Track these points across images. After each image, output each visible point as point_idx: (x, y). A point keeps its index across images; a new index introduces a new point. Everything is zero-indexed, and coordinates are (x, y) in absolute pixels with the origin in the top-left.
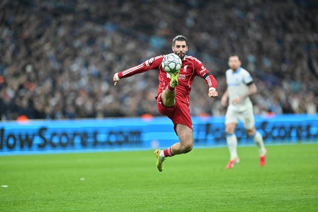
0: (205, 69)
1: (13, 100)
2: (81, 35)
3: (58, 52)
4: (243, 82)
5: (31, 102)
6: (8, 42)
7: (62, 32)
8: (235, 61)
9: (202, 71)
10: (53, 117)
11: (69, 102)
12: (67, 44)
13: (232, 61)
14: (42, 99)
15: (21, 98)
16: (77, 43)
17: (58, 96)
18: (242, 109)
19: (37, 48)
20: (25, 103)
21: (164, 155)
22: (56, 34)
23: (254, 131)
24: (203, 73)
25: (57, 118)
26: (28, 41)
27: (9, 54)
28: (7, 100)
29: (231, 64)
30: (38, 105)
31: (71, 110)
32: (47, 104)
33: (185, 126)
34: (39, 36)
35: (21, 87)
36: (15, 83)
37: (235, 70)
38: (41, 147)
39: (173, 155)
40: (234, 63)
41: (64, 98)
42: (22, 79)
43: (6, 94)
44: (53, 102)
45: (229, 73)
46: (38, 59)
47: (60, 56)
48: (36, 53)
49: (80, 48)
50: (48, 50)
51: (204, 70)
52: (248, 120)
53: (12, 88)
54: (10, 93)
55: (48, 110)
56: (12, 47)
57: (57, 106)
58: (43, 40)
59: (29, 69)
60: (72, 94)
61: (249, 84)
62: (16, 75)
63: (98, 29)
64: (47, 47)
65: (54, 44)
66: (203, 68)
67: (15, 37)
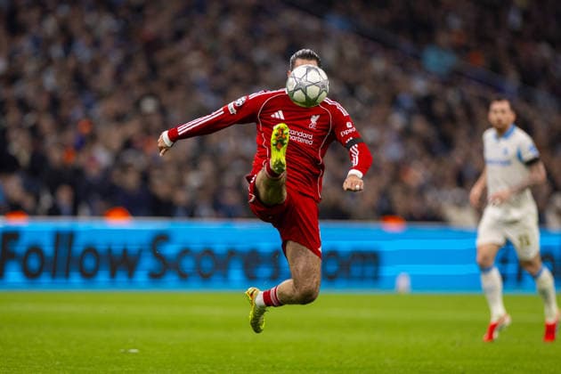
0: (354, 129)
1: (107, 172)
2: (271, 36)
3: (217, 71)
4: (519, 156)
5: (145, 177)
6: (108, 44)
7: (230, 28)
8: (503, 111)
9: (346, 133)
10: (191, 212)
11: (229, 180)
12: (239, 56)
13: (496, 112)
14: (171, 173)
15: (125, 168)
16: (261, 55)
17: (207, 167)
18: (515, 214)
19: (171, 62)
20: (131, 181)
21: (263, 303)
22: (214, 32)
23: (539, 264)
24: (347, 137)
25: (200, 216)
26: (153, 46)
27: (107, 72)
28: (93, 172)
29: (493, 117)
30: (161, 187)
31: (231, 198)
32: (181, 184)
33: (305, 248)
34: (179, 35)
35: (128, 144)
36: (114, 136)
37: (502, 132)
38: (155, 276)
39: (280, 304)
40: (500, 116)
41: (220, 172)
42: (132, 128)
43: (92, 159)
44: (194, 180)
45: (489, 136)
46: (172, 85)
47: (221, 81)
48: (168, 73)
49: (267, 66)
50: (195, 66)
51: (350, 131)
52: (525, 240)
53: (107, 147)
54: (102, 157)
55: (181, 197)
56: (116, 58)
57: (201, 188)
58: (185, 44)
59: (149, 105)
60: (238, 164)
61: (530, 164)
62: (119, 118)
63: (312, 24)
64: (193, 59)
65: (211, 54)
66: (349, 125)
67: (125, 36)
